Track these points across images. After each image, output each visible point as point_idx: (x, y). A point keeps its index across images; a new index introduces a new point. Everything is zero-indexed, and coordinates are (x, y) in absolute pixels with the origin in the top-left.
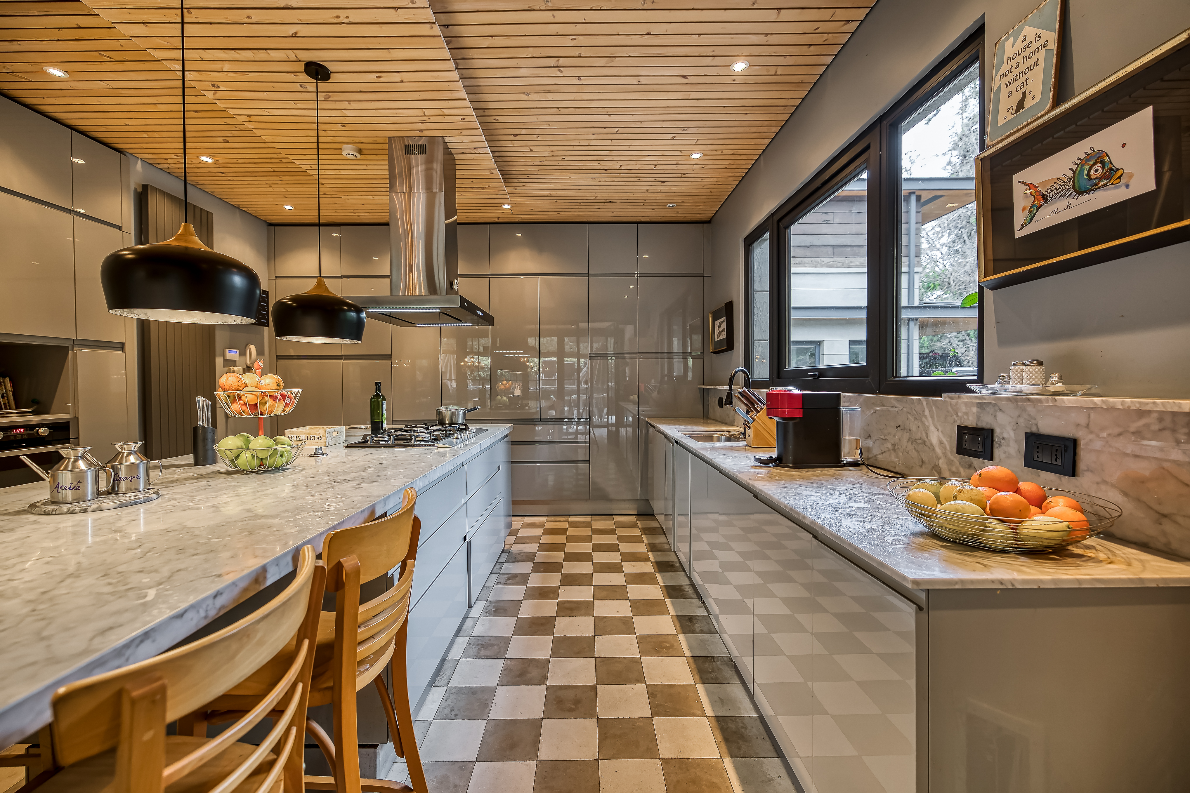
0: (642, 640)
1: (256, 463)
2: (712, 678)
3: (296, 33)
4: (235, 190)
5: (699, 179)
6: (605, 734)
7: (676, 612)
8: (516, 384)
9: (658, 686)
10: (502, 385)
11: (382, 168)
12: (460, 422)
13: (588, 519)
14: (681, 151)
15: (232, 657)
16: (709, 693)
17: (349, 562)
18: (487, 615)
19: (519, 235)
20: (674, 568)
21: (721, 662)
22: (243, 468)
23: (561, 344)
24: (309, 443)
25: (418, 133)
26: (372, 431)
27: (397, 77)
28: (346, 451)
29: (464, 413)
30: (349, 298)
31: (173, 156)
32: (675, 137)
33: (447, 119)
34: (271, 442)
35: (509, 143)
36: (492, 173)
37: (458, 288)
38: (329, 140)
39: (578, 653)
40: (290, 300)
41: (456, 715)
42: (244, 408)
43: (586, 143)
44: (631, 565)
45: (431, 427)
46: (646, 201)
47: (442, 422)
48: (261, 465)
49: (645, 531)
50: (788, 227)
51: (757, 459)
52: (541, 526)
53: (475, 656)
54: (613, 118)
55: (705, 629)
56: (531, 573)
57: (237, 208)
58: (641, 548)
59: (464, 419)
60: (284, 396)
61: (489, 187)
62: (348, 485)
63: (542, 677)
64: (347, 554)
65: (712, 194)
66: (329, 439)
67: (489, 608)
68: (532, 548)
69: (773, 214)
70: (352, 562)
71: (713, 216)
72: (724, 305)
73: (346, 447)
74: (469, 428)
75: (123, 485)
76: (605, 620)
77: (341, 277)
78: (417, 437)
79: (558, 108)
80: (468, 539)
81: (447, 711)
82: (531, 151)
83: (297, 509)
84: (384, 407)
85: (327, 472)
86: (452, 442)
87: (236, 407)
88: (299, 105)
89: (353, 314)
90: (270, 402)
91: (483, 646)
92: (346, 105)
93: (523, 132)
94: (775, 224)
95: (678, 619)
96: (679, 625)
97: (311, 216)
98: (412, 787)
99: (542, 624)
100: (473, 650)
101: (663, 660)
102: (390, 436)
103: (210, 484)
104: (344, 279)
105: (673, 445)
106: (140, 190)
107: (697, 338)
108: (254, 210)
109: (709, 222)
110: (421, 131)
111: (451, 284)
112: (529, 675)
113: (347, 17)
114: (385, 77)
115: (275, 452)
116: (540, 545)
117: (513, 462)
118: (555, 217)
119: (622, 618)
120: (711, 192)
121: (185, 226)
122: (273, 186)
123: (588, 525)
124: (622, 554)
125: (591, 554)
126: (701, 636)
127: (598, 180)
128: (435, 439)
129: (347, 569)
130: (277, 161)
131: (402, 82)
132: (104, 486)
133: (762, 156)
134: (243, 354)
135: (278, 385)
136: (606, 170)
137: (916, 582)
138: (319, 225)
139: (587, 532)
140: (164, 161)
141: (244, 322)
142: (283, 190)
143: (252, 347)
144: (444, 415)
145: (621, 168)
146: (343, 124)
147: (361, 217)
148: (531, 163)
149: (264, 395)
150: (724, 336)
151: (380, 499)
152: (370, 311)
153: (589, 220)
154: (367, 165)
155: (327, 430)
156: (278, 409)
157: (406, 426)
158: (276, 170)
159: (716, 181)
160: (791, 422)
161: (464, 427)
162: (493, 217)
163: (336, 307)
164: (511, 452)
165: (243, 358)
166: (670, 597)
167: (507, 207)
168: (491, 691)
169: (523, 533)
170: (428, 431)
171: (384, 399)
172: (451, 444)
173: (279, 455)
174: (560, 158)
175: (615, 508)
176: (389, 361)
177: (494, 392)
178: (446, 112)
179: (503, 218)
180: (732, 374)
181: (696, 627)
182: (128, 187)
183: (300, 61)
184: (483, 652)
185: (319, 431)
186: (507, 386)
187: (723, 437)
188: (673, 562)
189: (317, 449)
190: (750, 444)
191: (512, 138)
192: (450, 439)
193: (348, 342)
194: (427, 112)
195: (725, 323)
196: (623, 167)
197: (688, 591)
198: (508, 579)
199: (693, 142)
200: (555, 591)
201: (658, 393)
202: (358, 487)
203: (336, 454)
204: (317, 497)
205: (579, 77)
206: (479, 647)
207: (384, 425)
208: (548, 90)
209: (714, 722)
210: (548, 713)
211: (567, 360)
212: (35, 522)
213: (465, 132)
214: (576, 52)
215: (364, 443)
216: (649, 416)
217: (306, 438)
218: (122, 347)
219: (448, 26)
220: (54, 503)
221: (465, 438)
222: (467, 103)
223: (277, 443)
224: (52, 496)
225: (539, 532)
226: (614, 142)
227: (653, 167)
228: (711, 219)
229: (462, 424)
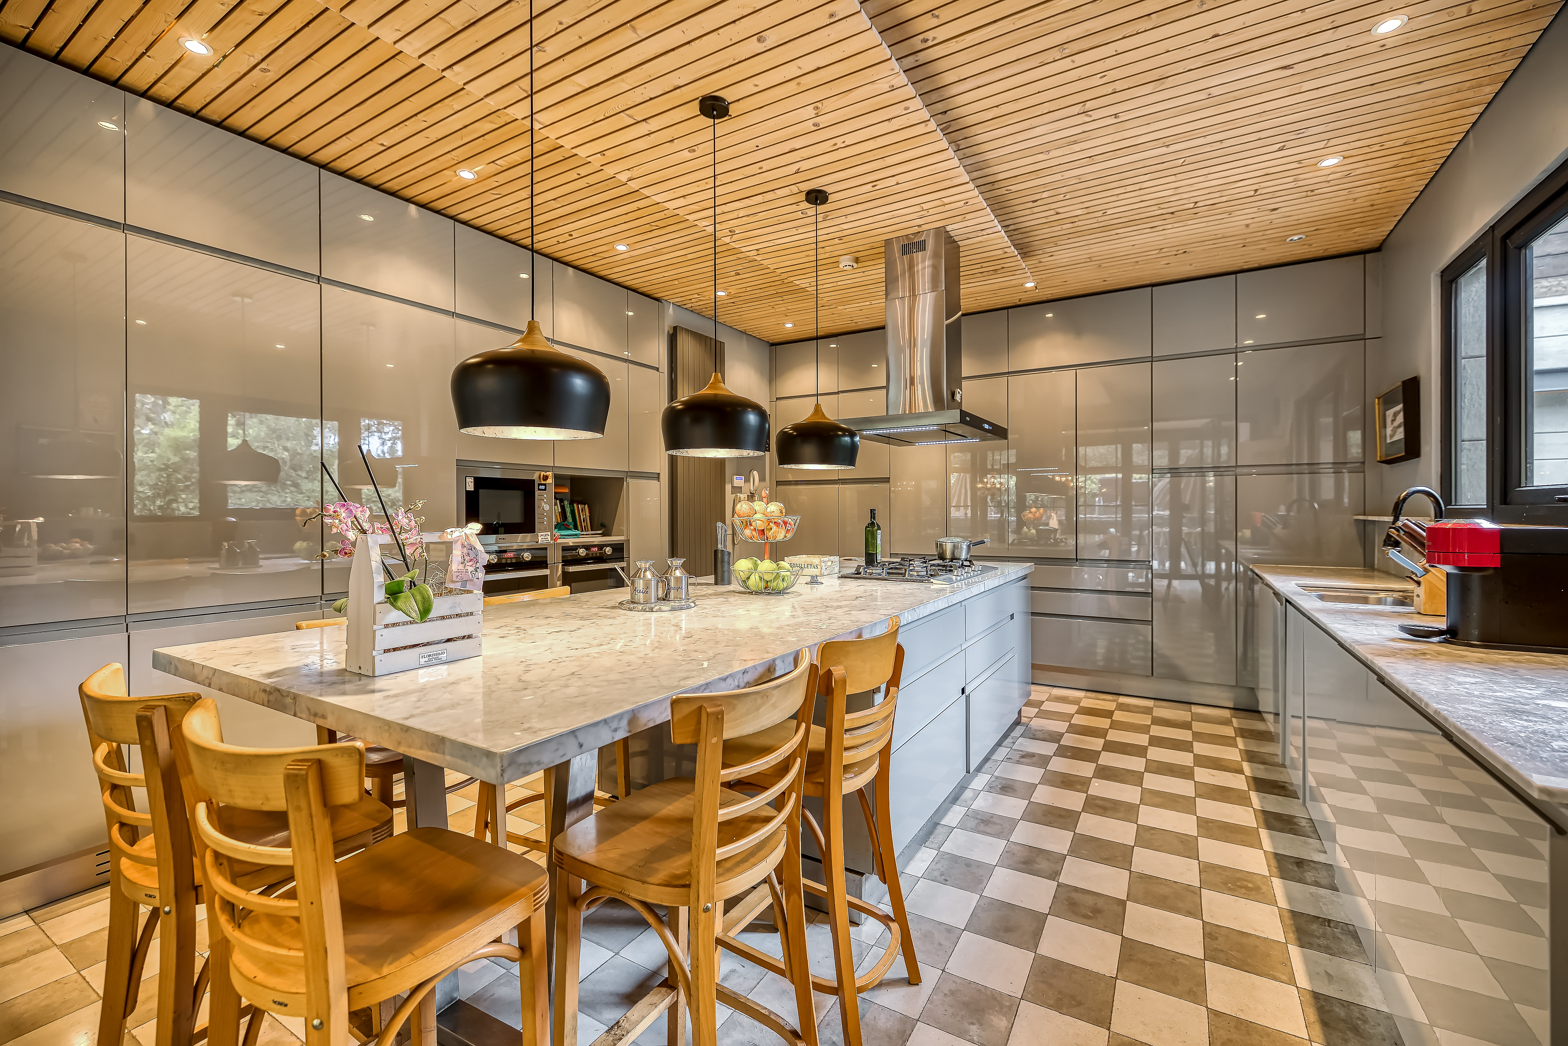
0: (1206, 869)
1: (762, 585)
2: (1319, 945)
3: (799, 169)
4: (743, 316)
5: (1345, 192)
6: (1130, 955)
7: (1274, 848)
8: (1052, 511)
9: (1222, 928)
10: (1029, 515)
11: (878, 272)
12: (963, 557)
13: (1150, 703)
14: (1299, 162)
15: (758, 709)
16: (1306, 960)
17: (838, 671)
18: (991, 791)
19: (1050, 315)
20: (1286, 790)
21: (1342, 929)
22: (753, 588)
23: (1127, 454)
24: (806, 571)
25: (916, 230)
26: (866, 563)
27: (892, 181)
28: (840, 582)
29: (969, 547)
30: (845, 421)
31: (696, 296)
32: (1284, 146)
33: (947, 207)
34: (774, 565)
35: (1028, 212)
36: (1006, 253)
37: (961, 399)
38: (827, 255)
39: (1106, 859)
40: (791, 429)
41: (946, 880)
42: (754, 533)
43: (1137, 187)
44: (1209, 773)
45: (929, 561)
46: (1247, 241)
47: (942, 557)
48: (766, 588)
49: (1243, 733)
50: (1526, 244)
51: (1404, 629)
52: (1076, 702)
53: (972, 829)
54: (1173, 148)
55: (1324, 882)
56: (1054, 755)
57: (744, 333)
58: (1232, 754)
59: (968, 554)
60: (785, 523)
61: (1003, 268)
62: (839, 611)
63: (1053, 872)
64: (837, 663)
65: (1375, 207)
66: (824, 568)
67: (994, 784)
68: (1060, 726)
69: (1493, 228)
70: (840, 672)
71: (1384, 240)
72: (1400, 384)
73: (839, 577)
74: (973, 565)
75: (672, 594)
76: (1153, 832)
77: (838, 393)
78: (911, 570)
79: (1090, 157)
80: (967, 692)
81: (937, 873)
82: (1058, 213)
83: (797, 625)
84: (879, 537)
85: (821, 598)
86: (952, 578)
87: (747, 532)
88: (801, 231)
89: (846, 438)
90: (774, 528)
91: (983, 821)
92: (843, 220)
93: (1045, 195)
94: (1498, 243)
95: (1276, 858)
96: (1276, 866)
97: (809, 330)
98: (892, 916)
99: (1061, 816)
100: (972, 823)
101: (1237, 900)
102: (883, 569)
103: (729, 599)
104: (841, 394)
105: (1281, 605)
106: (671, 332)
107: (1355, 437)
108: (759, 333)
109: (1378, 249)
110: (919, 226)
111: (953, 394)
112: (1036, 866)
113: (844, 142)
114: (881, 185)
115: (777, 576)
116: (1071, 726)
117: (1033, 614)
118: (1100, 286)
119: (1180, 835)
120: (1372, 205)
121: (715, 375)
122: (776, 307)
123: (1148, 711)
124: (1196, 757)
125: (1145, 749)
126: (1313, 889)
127: (1161, 228)
128: (931, 575)
129: (836, 677)
130: (780, 282)
131: (898, 184)
132: (661, 594)
133: (1471, 135)
134: (747, 480)
135: (781, 512)
136: (1172, 213)
137: (1544, 790)
138: (817, 338)
139: (1146, 720)
140: (689, 301)
141: (756, 455)
142: (784, 309)
143: (755, 473)
144: (944, 548)
145: (1196, 206)
146: (840, 238)
147: (858, 323)
148: (1059, 228)
149: (769, 521)
150: (1400, 435)
151: (867, 625)
152: (865, 433)
153: (1154, 281)
154: (864, 272)
155: (822, 559)
156: (780, 535)
157: (903, 559)
158: (779, 291)
159: (1380, 189)
160: (1476, 575)
161: (967, 563)
162: (1014, 299)
163: (831, 433)
164: (1032, 601)
165: (747, 484)
166: (1269, 827)
167: (1030, 285)
168: (990, 869)
169: (1047, 706)
170: (925, 565)
171: (879, 528)
172: (950, 581)
173: (781, 579)
174: (1100, 214)
175: (1194, 693)
176: (887, 485)
177: (1021, 523)
178: (946, 200)
179: (1026, 298)
180: (1399, 498)
181: (1307, 876)
182: (664, 330)
183: (802, 192)
184: (982, 827)
185: (815, 560)
186: (1037, 514)
187: (1390, 600)
188: (1286, 783)
189: (812, 577)
190: (1420, 609)
191: (1031, 205)
192: (949, 576)
193: (843, 468)
194: (925, 206)
195: (1402, 414)
196: (1199, 204)
197: (1305, 827)
198: (1023, 757)
199: (1322, 144)
200: (1085, 783)
201: (1284, 528)
202: (848, 613)
203: (830, 584)
204: (813, 618)
205: (1116, 114)
206: (978, 821)
207: (879, 557)
208: (1073, 142)
209: (1308, 996)
210: (1054, 910)
211: (1136, 478)
212: (624, 614)
213: (968, 216)
214: (1109, 89)
215: (857, 575)
216: (1255, 562)
217: (803, 566)
218: (657, 477)
219: (945, 112)
220: (633, 602)
221: (967, 576)
222: (971, 186)
223: (779, 568)
224: (632, 598)
225: (1072, 709)
226: (1179, 177)
227: (1252, 193)
228: (1382, 244)
229: (966, 560)
